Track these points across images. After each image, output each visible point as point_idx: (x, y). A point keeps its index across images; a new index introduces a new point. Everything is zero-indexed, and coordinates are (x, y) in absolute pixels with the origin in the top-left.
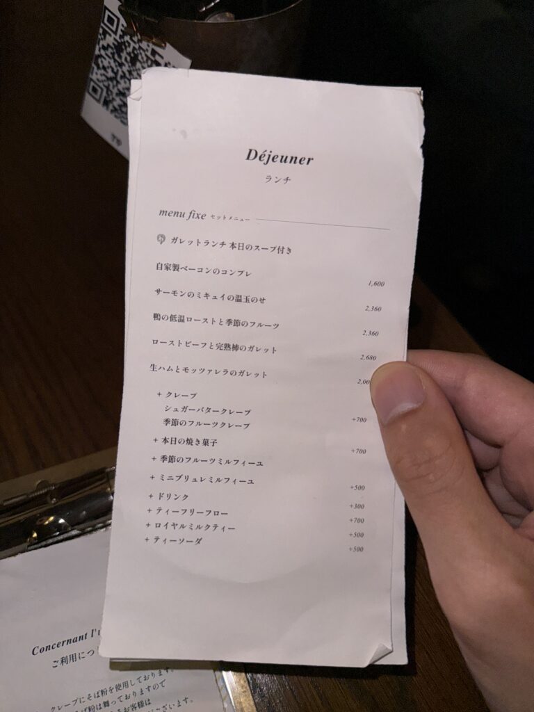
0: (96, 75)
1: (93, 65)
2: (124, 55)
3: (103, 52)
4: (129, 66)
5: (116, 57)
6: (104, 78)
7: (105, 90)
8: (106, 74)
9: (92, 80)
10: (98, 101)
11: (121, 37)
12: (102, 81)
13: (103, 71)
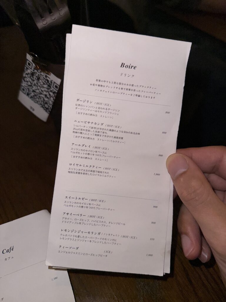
0: (24, 84)
1: (23, 80)
2: (35, 77)
3: (26, 76)
4: (37, 81)
5: (32, 77)
6: (27, 85)
7: (28, 90)
8: (28, 84)
9: (22, 86)
10: (25, 94)
11: (33, 70)
12: (26, 86)
13: (26, 83)
